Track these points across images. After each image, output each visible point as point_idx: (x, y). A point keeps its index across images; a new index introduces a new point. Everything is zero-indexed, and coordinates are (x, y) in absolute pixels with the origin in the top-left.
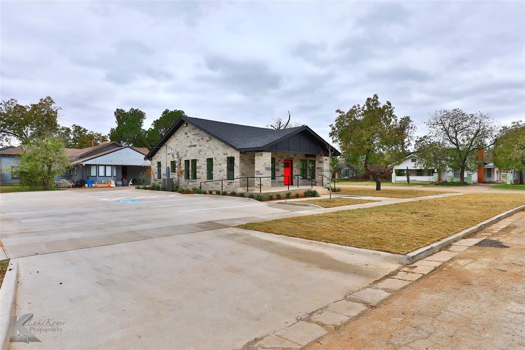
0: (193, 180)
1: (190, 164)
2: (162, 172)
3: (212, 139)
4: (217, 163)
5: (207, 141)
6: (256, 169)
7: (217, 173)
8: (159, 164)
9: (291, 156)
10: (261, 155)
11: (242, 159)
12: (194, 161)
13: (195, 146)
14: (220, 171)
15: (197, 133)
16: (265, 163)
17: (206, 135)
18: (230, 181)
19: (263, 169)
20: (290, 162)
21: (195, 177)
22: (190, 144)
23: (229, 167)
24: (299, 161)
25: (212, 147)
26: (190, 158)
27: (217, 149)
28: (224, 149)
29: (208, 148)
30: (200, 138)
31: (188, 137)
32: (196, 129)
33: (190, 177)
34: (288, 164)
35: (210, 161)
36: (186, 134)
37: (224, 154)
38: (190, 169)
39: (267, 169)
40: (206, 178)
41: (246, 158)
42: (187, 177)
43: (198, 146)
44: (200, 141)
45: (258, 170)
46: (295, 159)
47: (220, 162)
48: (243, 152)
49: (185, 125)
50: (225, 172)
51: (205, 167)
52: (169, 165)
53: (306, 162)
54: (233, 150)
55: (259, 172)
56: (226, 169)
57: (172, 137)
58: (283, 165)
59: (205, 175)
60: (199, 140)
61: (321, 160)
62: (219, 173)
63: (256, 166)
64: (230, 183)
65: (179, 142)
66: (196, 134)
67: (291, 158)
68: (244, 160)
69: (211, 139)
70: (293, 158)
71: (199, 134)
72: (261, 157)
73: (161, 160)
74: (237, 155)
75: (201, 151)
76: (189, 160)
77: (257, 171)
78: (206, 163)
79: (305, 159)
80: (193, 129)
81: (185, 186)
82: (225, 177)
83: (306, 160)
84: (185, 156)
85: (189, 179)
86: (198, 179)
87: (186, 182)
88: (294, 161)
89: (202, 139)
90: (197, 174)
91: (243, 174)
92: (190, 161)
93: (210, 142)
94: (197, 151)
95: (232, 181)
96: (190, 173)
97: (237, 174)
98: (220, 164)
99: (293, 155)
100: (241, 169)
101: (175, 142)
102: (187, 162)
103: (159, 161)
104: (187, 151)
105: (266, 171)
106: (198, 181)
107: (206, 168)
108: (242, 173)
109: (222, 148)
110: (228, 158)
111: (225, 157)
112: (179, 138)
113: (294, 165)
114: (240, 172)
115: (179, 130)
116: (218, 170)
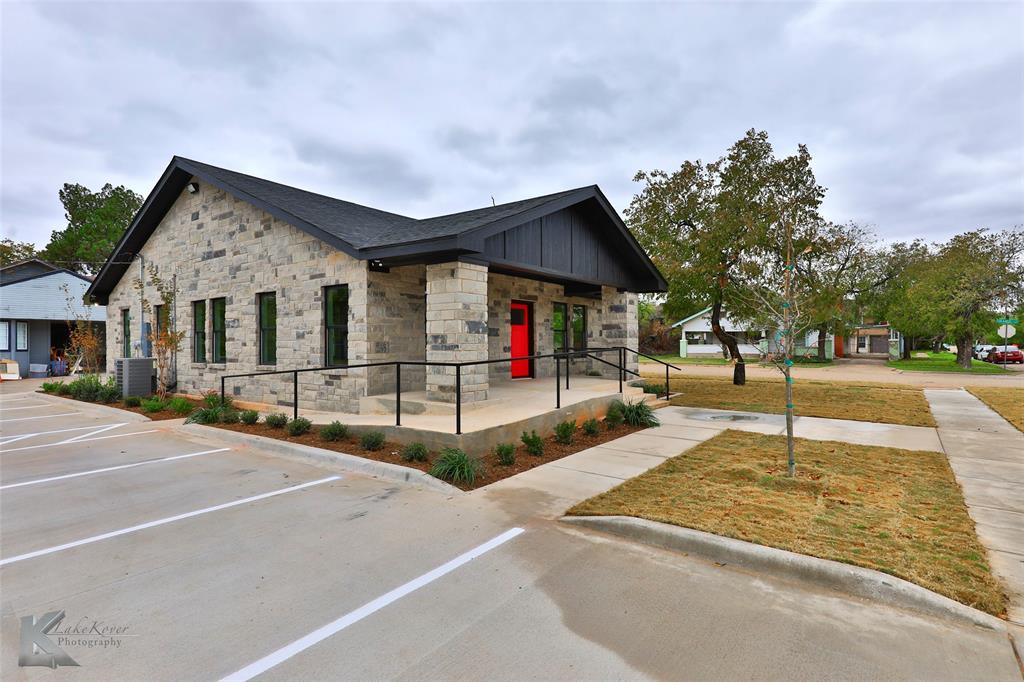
0: (216, 365)
1: (207, 315)
2: (132, 338)
3: (273, 225)
4: (290, 307)
5: (258, 235)
6: (432, 328)
7: (290, 343)
8: (125, 312)
9: (531, 292)
10: (453, 273)
11: (376, 293)
12: (219, 304)
13: (221, 253)
14: (300, 336)
15: (227, 210)
16: (466, 306)
17: (253, 217)
18: (333, 372)
19: (460, 327)
20: (525, 307)
21: (221, 356)
22: (207, 249)
23: (331, 322)
24: (551, 306)
25: (273, 253)
26: (207, 294)
27: (290, 260)
28: (312, 257)
29: (261, 257)
30: (235, 227)
31: (200, 226)
32: (223, 197)
33: (208, 356)
34: (522, 315)
35: (266, 303)
36: (195, 216)
37: (312, 277)
38: (207, 331)
39: (473, 327)
40: (254, 359)
41: (392, 289)
42: (199, 355)
43: (229, 254)
44: (238, 236)
45: (440, 332)
46: (540, 300)
47: (300, 306)
48: (381, 265)
49: (191, 188)
50: (316, 340)
51: (250, 323)
52: (150, 318)
53: (566, 310)
54: (342, 258)
55: (443, 338)
56: (318, 329)
57: (158, 230)
58: (509, 316)
59: (252, 349)
60: (232, 234)
61: (616, 303)
62: (295, 343)
63: (429, 315)
64: (331, 376)
65: (176, 245)
66: (223, 217)
67: (530, 297)
68: (383, 294)
69: (268, 228)
70: (536, 298)
71: (231, 213)
72: (449, 281)
73: (131, 303)
74: (356, 277)
75: (238, 269)
76: (204, 301)
77: (436, 337)
78: (253, 309)
79: (565, 300)
80: (215, 199)
81: (194, 383)
82: (318, 359)
83: (565, 305)
84: (194, 286)
85: (204, 360)
86: (231, 361)
87: (196, 372)
88: (537, 307)
89: (242, 229)
90: (229, 346)
91: (380, 347)
92: (207, 302)
93: (268, 238)
94: (226, 271)
95: (341, 371)
96: (208, 343)
97: (358, 346)
98: (299, 313)
99: (536, 290)
100: (374, 329)
101: (164, 244)
102: (198, 305)
103: (124, 305)
104: (197, 272)
105: (471, 337)
106: (231, 368)
107: (254, 326)
108: (377, 344)
109: (307, 255)
110: (326, 289)
111: (316, 286)
112: (176, 234)
113: (539, 318)
114: (369, 339)
115: (175, 208)
116: (294, 333)
